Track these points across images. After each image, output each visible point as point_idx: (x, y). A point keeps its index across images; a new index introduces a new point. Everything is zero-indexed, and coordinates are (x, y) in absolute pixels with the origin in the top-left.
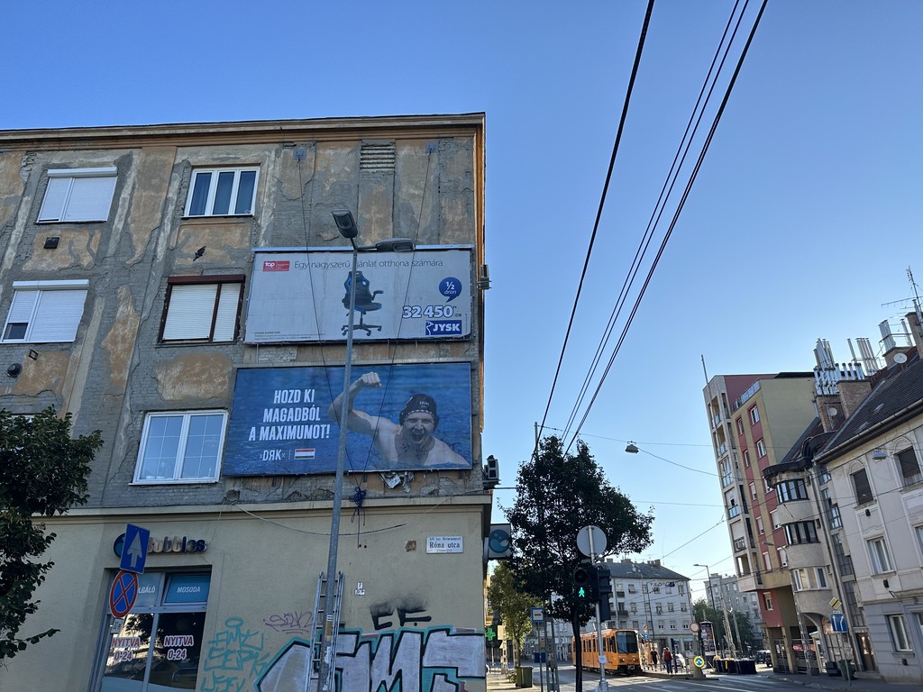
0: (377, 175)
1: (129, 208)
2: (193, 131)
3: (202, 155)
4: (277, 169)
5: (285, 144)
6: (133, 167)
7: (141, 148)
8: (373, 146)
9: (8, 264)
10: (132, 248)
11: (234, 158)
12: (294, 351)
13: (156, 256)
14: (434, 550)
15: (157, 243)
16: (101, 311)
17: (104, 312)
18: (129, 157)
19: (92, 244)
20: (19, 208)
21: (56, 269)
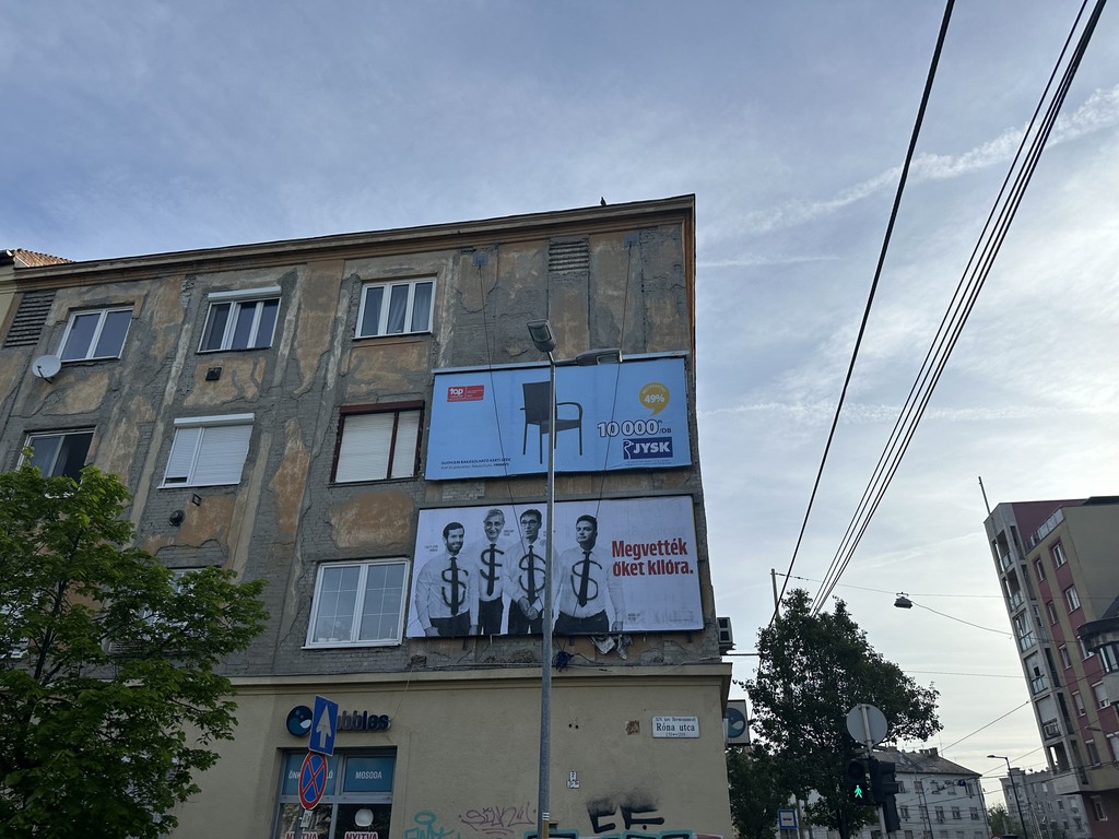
0: (569, 277)
1: (295, 331)
2: (361, 241)
3: (372, 268)
4: (456, 278)
5: (463, 250)
6: (298, 285)
7: (306, 263)
8: (563, 244)
9: (168, 400)
10: (300, 376)
11: (409, 269)
12: (482, 487)
13: (326, 384)
14: (662, 733)
15: (327, 369)
16: (267, 448)
17: (271, 450)
18: (293, 275)
19: (256, 373)
20: (178, 337)
21: (218, 402)
